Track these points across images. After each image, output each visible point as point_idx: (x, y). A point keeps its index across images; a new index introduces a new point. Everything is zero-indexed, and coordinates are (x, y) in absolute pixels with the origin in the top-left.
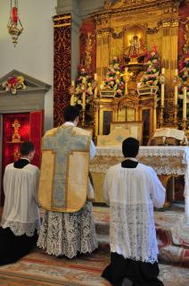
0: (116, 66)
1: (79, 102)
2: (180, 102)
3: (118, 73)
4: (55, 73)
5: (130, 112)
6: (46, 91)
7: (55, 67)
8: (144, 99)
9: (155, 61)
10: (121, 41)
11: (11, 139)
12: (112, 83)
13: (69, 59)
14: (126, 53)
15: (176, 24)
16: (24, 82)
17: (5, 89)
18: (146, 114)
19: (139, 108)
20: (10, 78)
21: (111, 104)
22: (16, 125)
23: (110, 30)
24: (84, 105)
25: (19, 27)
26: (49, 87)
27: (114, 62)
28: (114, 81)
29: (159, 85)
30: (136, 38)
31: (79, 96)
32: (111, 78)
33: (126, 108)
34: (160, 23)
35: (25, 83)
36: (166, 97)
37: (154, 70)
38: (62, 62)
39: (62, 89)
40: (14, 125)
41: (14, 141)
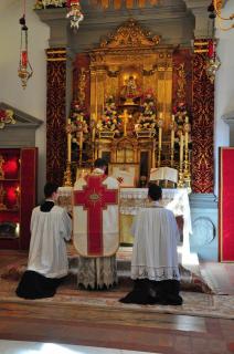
0: (113, 105)
1: (75, 140)
2: (177, 146)
3: (115, 113)
4: (48, 108)
5: (129, 154)
6: (37, 127)
7: (48, 102)
8: (142, 141)
9: (151, 103)
10: (116, 79)
12: (109, 122)
13: (64, 95)
15: (170, 69)
18: (145, 156)
19: (138, 150)
21: (110, 145)
23: (106, 68)
24: (81, 144)
25: (29, 70)
26: (41, 122)
27: (110, 101)
28: (111, 121)
29: (157, 128)
30: (131, 78)
31: (75, 134)
32: (108, 118)
33: (125, 149)
34: (155, 66)
35: (14, 117)
36: (163, 140)
37: (151, 113)
39: (56, 126)
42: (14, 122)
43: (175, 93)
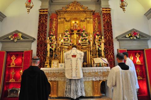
0: (68, 33)
3: (69, 36)
4: (39, 33)
6: (33, 41)
7: (38, 31)
9: (85, 32)
10: (69, 23)
11: (10, 65)
12: (67, 39)
13: (46, 27)
14: (72, 28)
15: (92, 20)
16: (22, 36)
17: (10, 39)
20: (14, 34)
22: (13, 58)
23: (65, 18)
24: (54, 49)
26: (34, 39)
27: (67, 31)
28: (68, 39)
30: (76, 23)
32: (66, 38)
34: (86, 19)
37: (86, 36)
38: (42, 29)
39: (42, 41)
40: (12, 58)
41: (11, 66)
42: (22, 39)
43: (94, 29)
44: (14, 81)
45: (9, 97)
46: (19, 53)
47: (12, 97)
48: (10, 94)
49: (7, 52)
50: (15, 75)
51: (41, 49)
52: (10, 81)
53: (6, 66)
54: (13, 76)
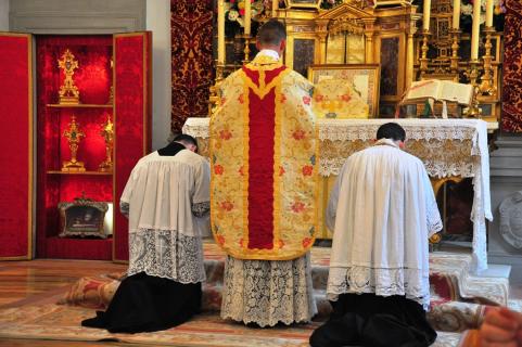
2: (466, 23)
5: (355, 44)
8: (386, 14)
11: (56, 99)
18: (391, 48)
19: (375, 34)
21: (312, 25)
22: (68, 64)
24: (246, 24)
33: (346, 33)
40: (61, 64)
41: (64, 103)
44: (82, 170)
45: (68, 237)
46: (92, 42)
47: (79, 237)
48: (69, 226)
49: (38, 38)
50: (82, 144)
51: (191, 24)
52: (65, 170)
53: (40, 104)
54: (74, 149)
